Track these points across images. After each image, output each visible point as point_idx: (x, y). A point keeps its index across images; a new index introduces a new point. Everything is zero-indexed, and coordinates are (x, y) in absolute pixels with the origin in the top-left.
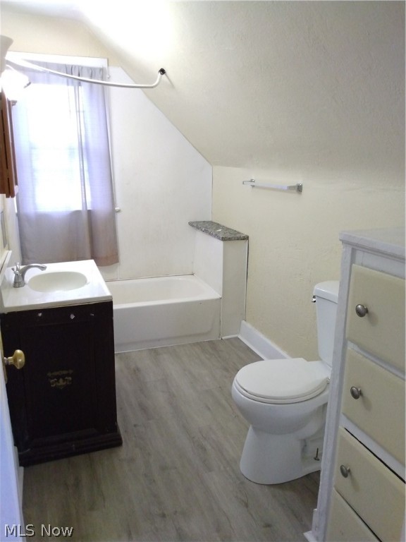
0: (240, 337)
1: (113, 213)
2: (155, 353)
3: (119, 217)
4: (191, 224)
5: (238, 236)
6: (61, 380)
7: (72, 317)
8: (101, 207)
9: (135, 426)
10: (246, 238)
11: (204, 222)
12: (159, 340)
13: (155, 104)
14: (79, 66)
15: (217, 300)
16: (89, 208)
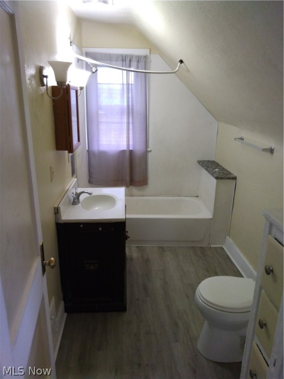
0: (224, 247)
1: (146, 153)
2: (162, 249)
3: (150, 155)
4: (199, 162)
5: (228, 176)
6: (92, 266)
7: (100, 229)
8: (139, 148)
9: (138, 299)
10: (235, 178)
11: (209, 161)
12: (166, 241)
13: (180, 79)
14: (130, 55)
15: (208, 219)
16: (131, 148)
